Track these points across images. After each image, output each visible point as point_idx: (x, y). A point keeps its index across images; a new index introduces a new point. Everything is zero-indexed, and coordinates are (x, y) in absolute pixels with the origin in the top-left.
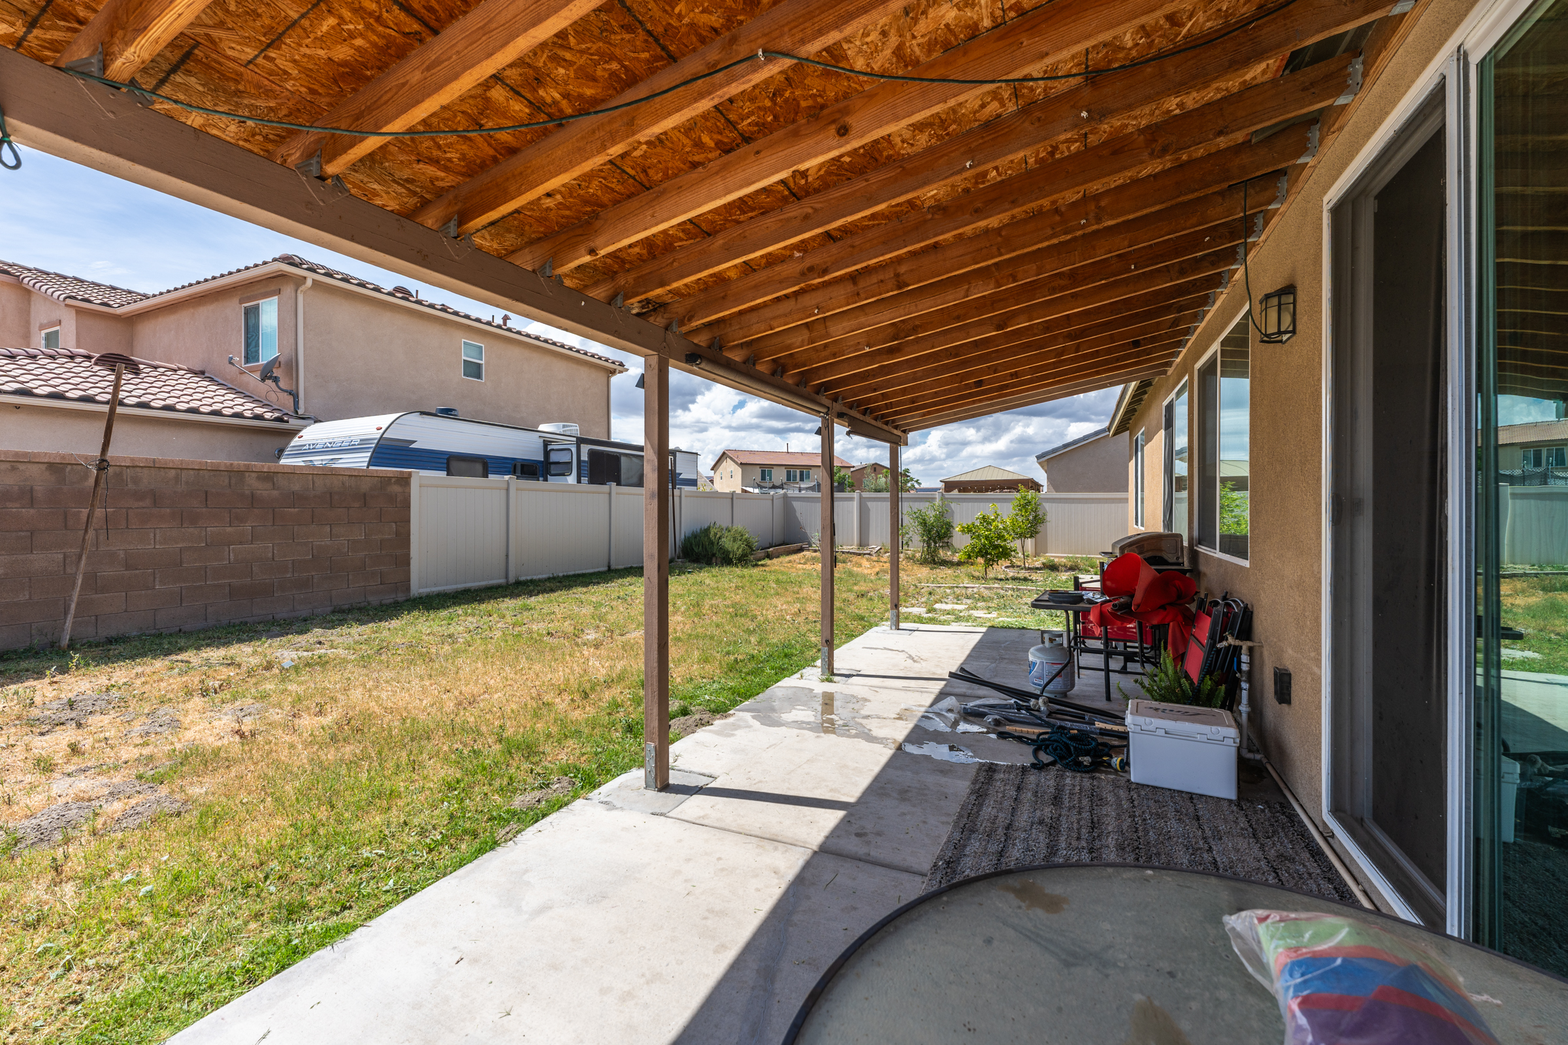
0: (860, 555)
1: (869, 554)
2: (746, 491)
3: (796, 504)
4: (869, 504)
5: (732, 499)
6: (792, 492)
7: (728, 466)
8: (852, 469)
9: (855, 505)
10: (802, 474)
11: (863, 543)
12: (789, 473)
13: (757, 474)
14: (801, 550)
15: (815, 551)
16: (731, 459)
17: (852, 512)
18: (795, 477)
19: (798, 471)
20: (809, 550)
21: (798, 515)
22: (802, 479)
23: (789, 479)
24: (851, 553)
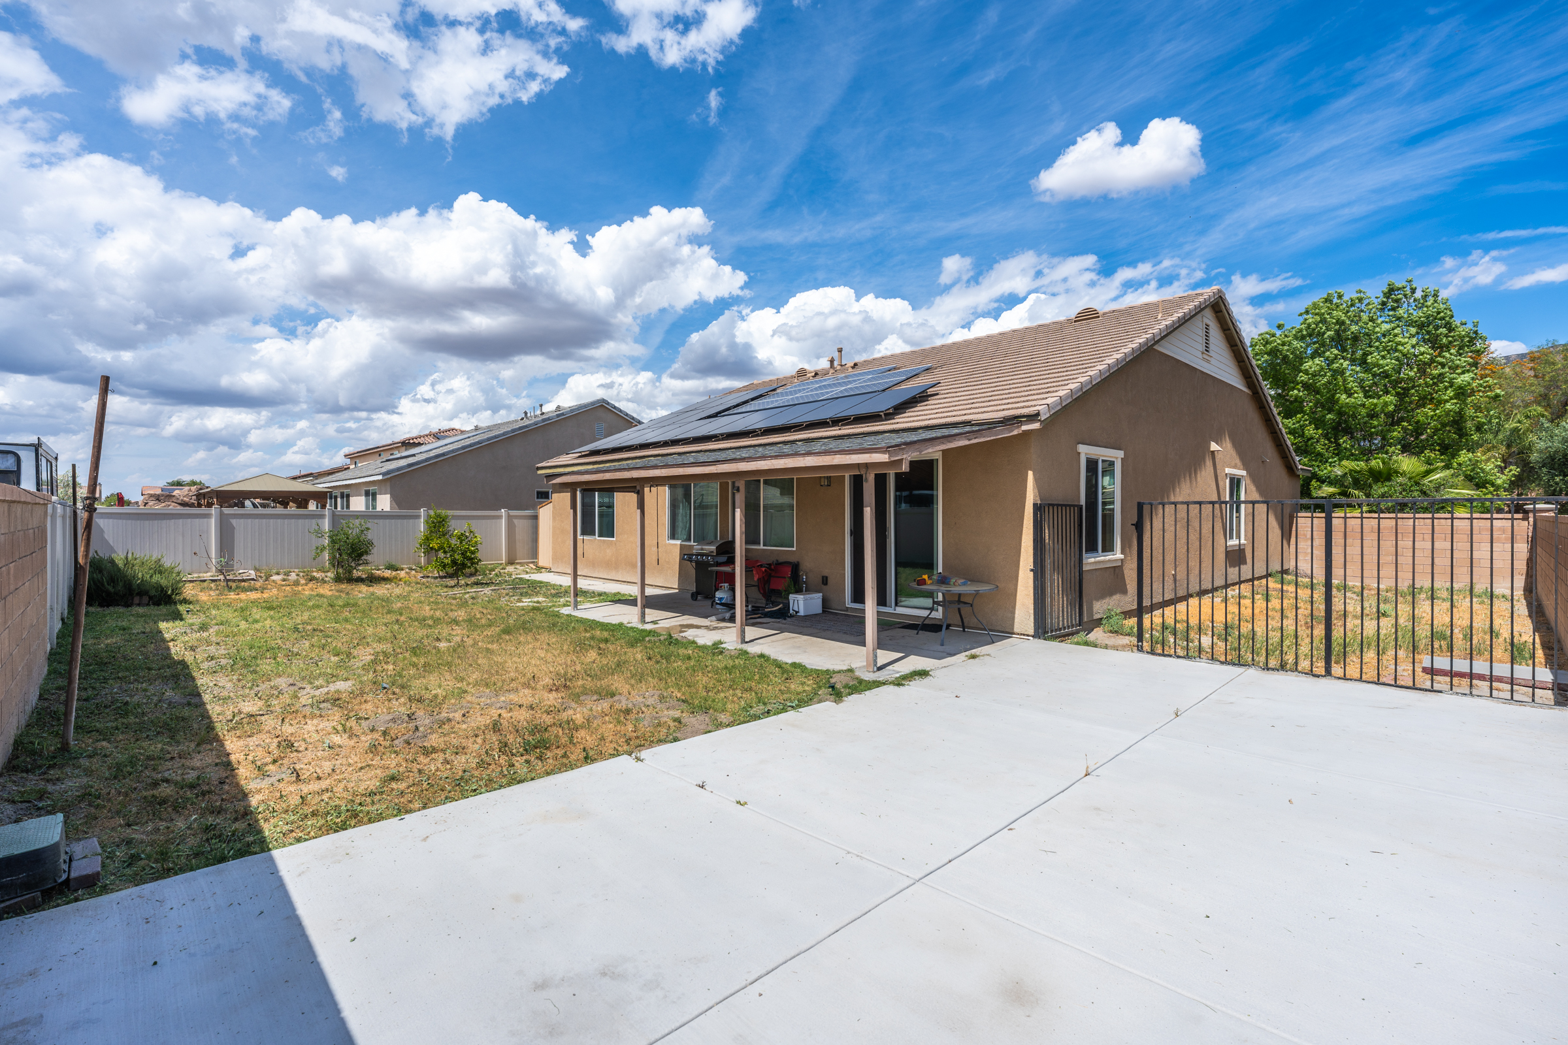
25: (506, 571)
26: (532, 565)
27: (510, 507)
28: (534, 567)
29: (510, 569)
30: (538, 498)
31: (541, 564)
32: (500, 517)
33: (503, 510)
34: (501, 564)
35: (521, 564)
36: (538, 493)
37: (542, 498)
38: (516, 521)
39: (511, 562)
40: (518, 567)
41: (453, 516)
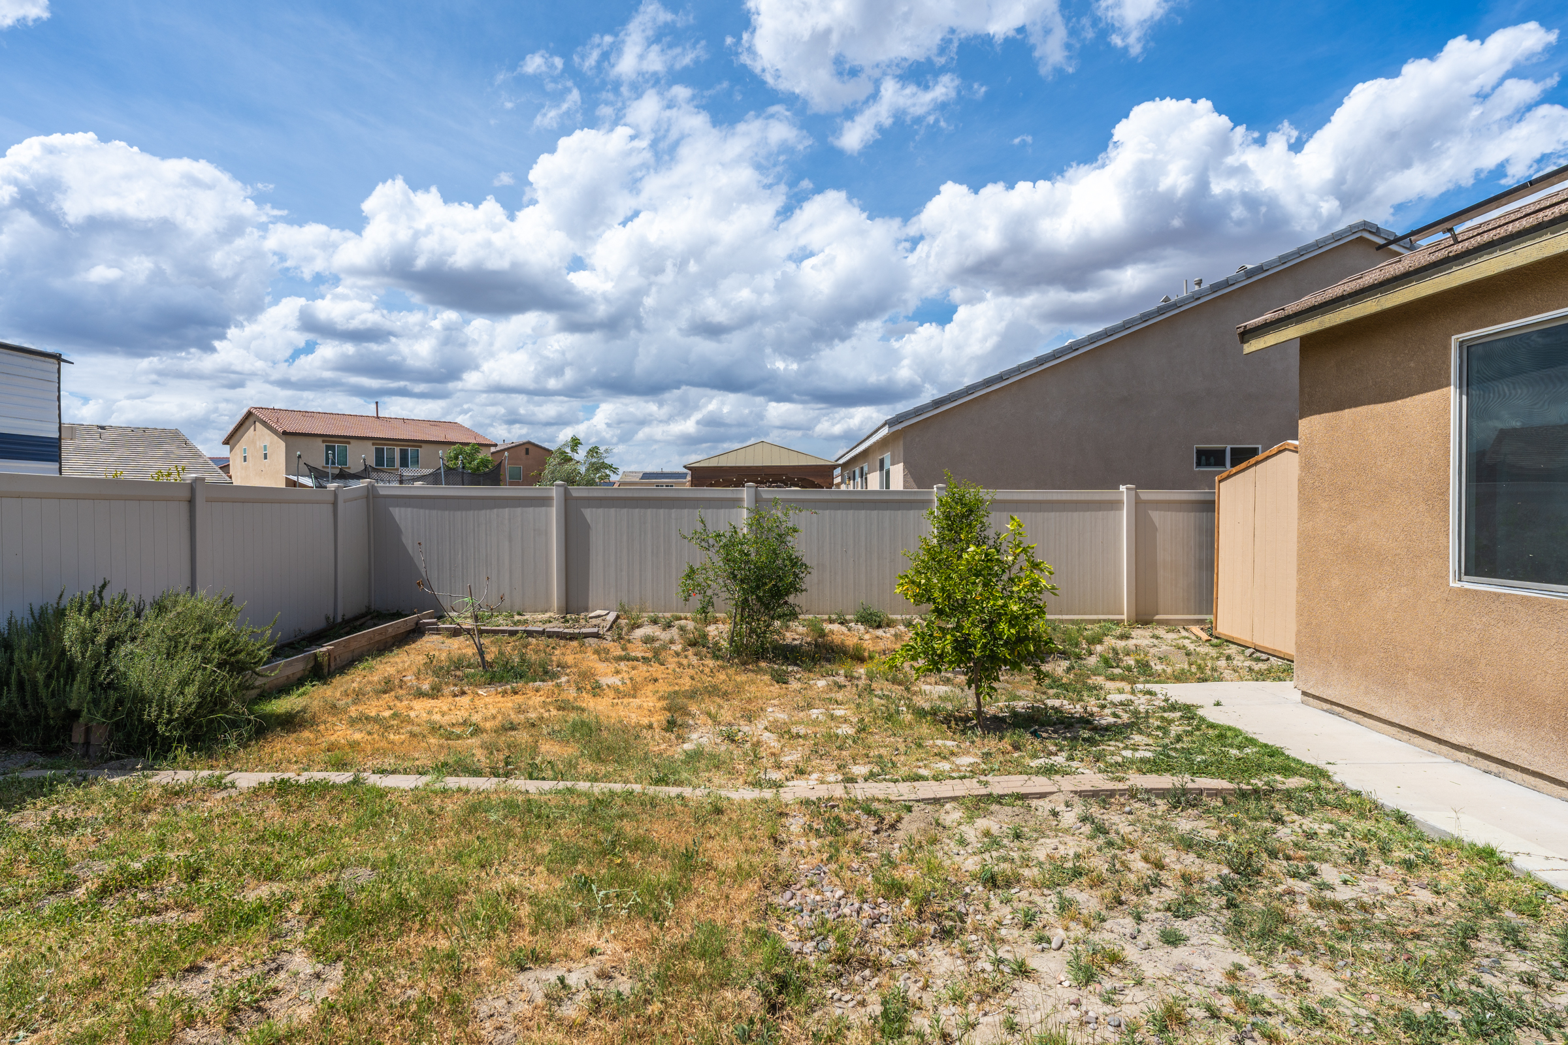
0: (573, 637)
1: (596, 635)
2: (294, 484)
3: (398, 513)
4: (588, 513)
5: (191, 502)
6: (388, 487)
7: (259, 437)
8: (493, 449)
9: (554, 514)
10: (404, 454)
11: (573, 604)
12: (379, 453)
13: (317, 455)
14: (416, 632)
15: (456, 633)
16: (264, 424)
17: (547, 533)
18: (391, 461)
19: (397, 450)
20: (438, 631)
21: (408, 541)
22: (404, 463)
23: (379, 460)
24: (550, 635)
25: (1131, 643)
26: (1196, 629)
27: (1143, 483)
28: (1205, 636)
29: (1141, 637)
30: (1199, 464)
31: (1223, 629)
32: (1115, 505)
33: (1123, 488)
34: (1118, 623)
35: (1171, 625)
36: (1200, 453)
37: (1208, 464)
38: (1156, 516)
39: (1143, 619)
40: (1161, 632)
41: (994, 502)
